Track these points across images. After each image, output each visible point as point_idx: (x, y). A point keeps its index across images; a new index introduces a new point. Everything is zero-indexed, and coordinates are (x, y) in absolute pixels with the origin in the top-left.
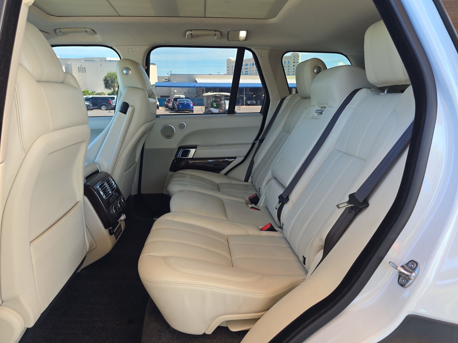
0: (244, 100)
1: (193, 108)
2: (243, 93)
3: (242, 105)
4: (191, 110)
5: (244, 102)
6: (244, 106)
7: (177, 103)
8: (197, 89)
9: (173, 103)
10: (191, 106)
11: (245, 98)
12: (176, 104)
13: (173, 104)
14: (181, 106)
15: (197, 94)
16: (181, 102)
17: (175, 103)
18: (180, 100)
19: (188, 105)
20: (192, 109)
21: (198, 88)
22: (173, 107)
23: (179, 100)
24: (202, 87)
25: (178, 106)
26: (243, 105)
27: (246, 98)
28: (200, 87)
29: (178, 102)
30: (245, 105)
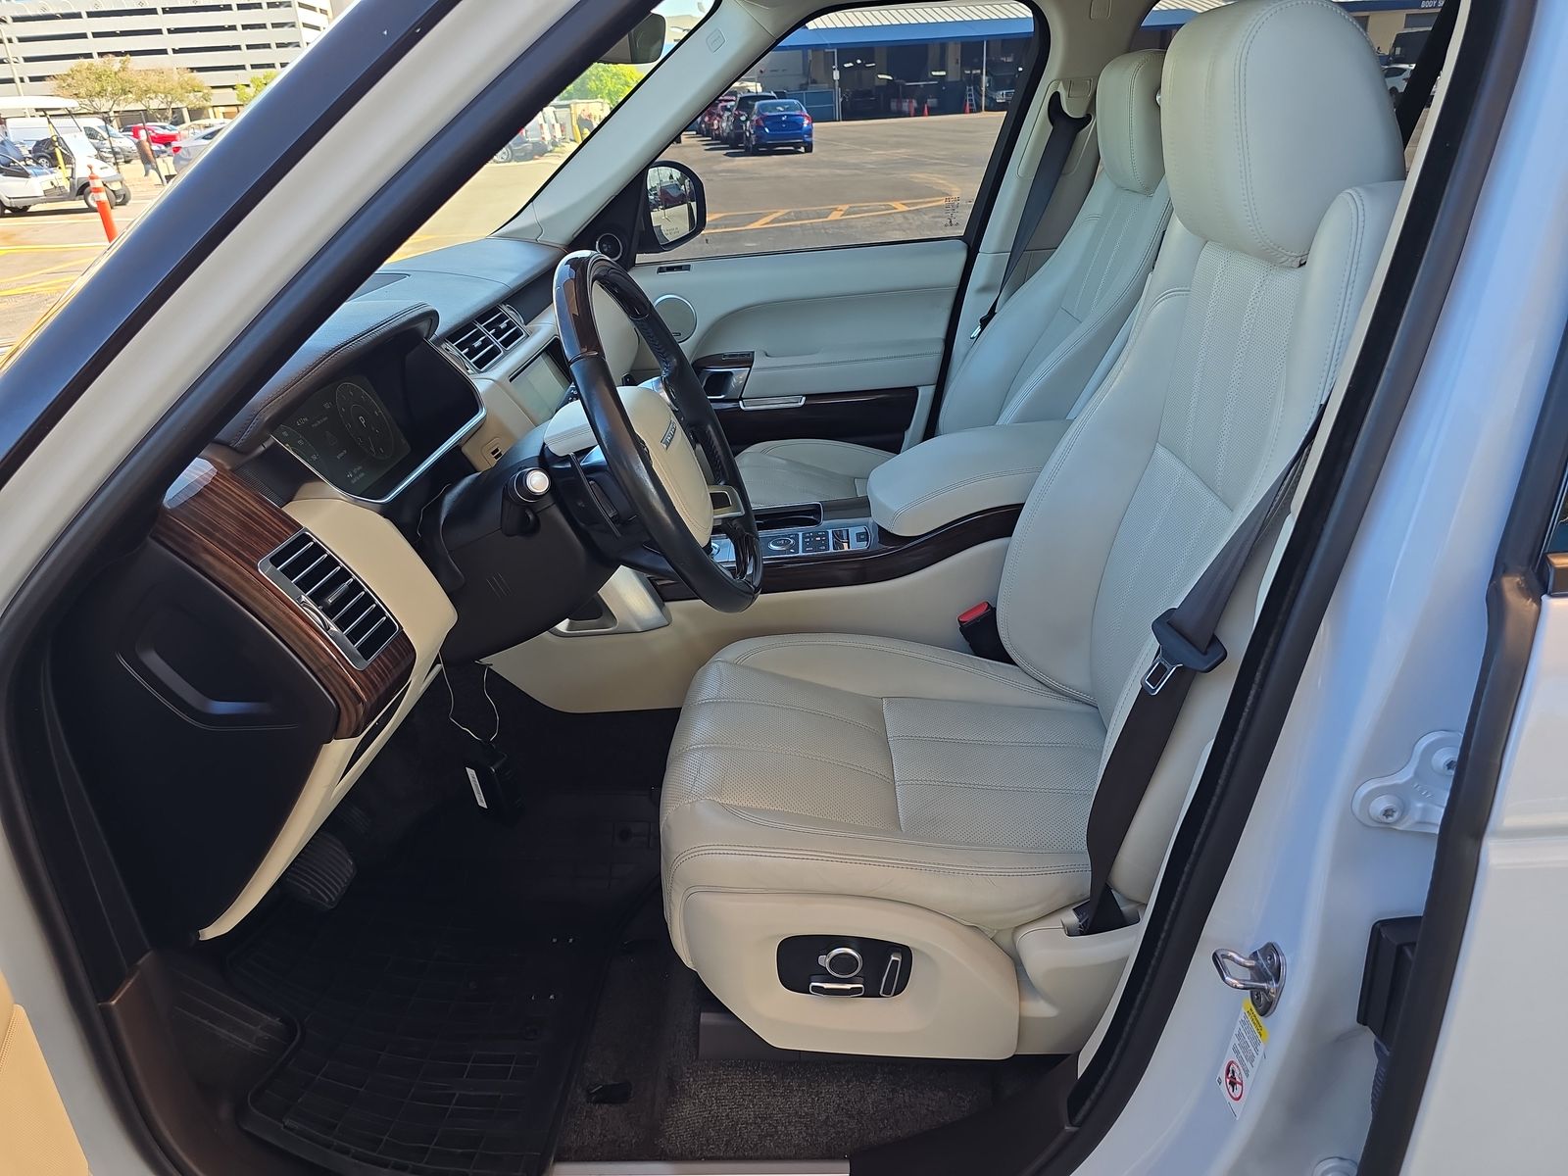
0: (984, 89)
1: (809, 133)
2: (976, 60)
3: (975, 107)
4: (805, 142)
5: (983, 98)
6: (984, 114)
7: (754, 117)
8: (805, 56)
9: (737, 118)
10: (805, 125)
11: (984, 78)
12: (752, 121)
13: (738, 124)
14: (767, 130)
15: (804, 73)
16: (768, 114)
17: (743, 118)
18: (764, 104)
19: (794, 124)
20: (808, 140)
21: (810, 52)
22: (736, 134)
23: (760, 106)
24: (825, 46)
25: (758, 128)
26: (979, 109)
27: (989, 82)
28: (816, 48)
29: (759, 113)
30: (988, 109)
